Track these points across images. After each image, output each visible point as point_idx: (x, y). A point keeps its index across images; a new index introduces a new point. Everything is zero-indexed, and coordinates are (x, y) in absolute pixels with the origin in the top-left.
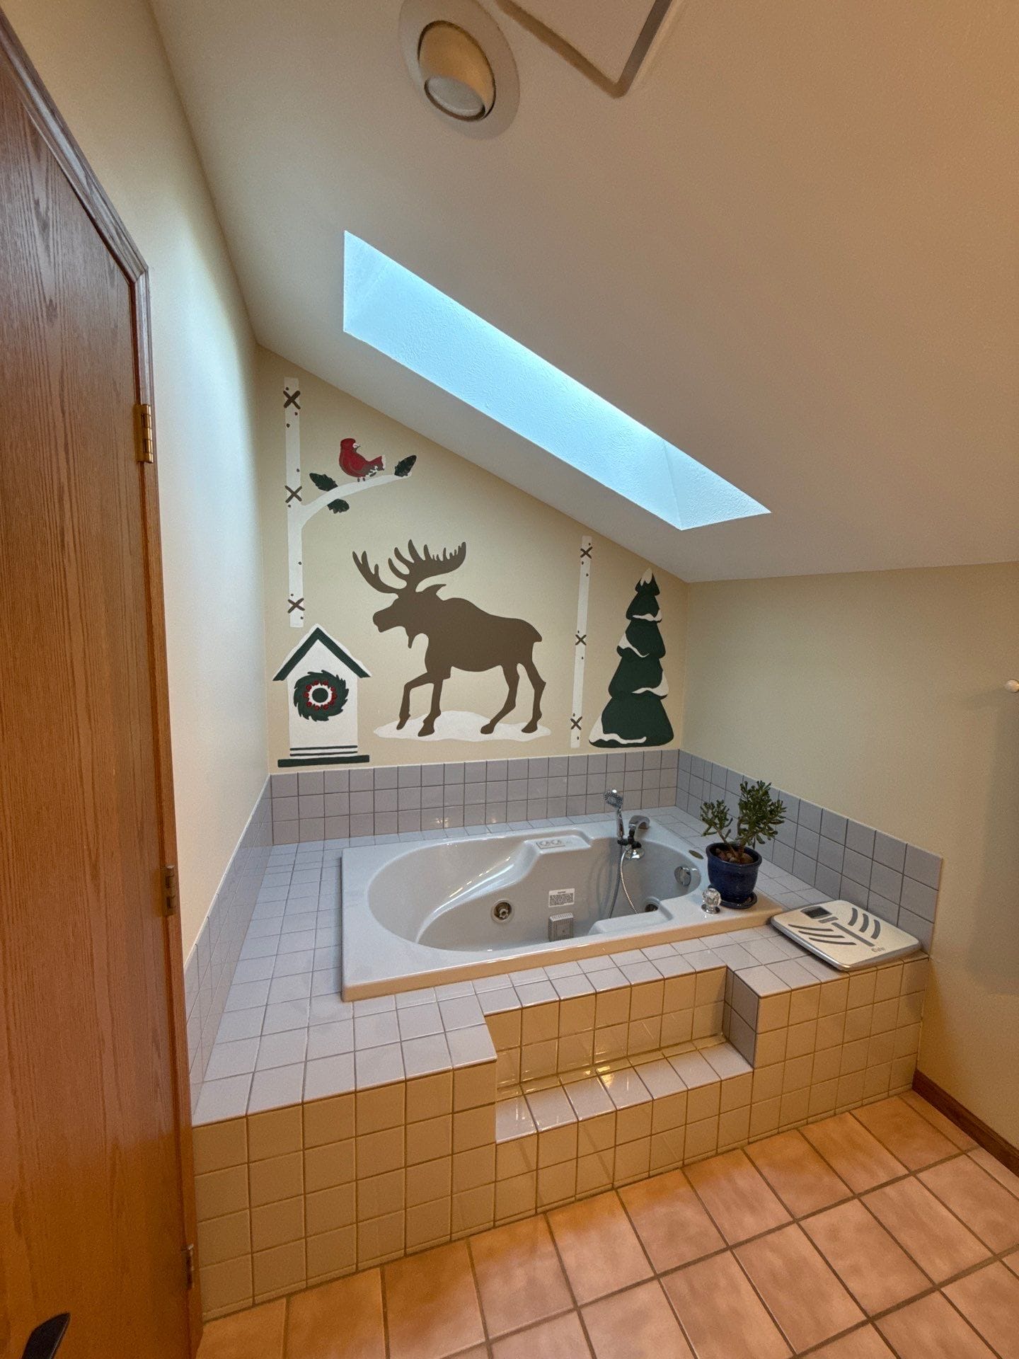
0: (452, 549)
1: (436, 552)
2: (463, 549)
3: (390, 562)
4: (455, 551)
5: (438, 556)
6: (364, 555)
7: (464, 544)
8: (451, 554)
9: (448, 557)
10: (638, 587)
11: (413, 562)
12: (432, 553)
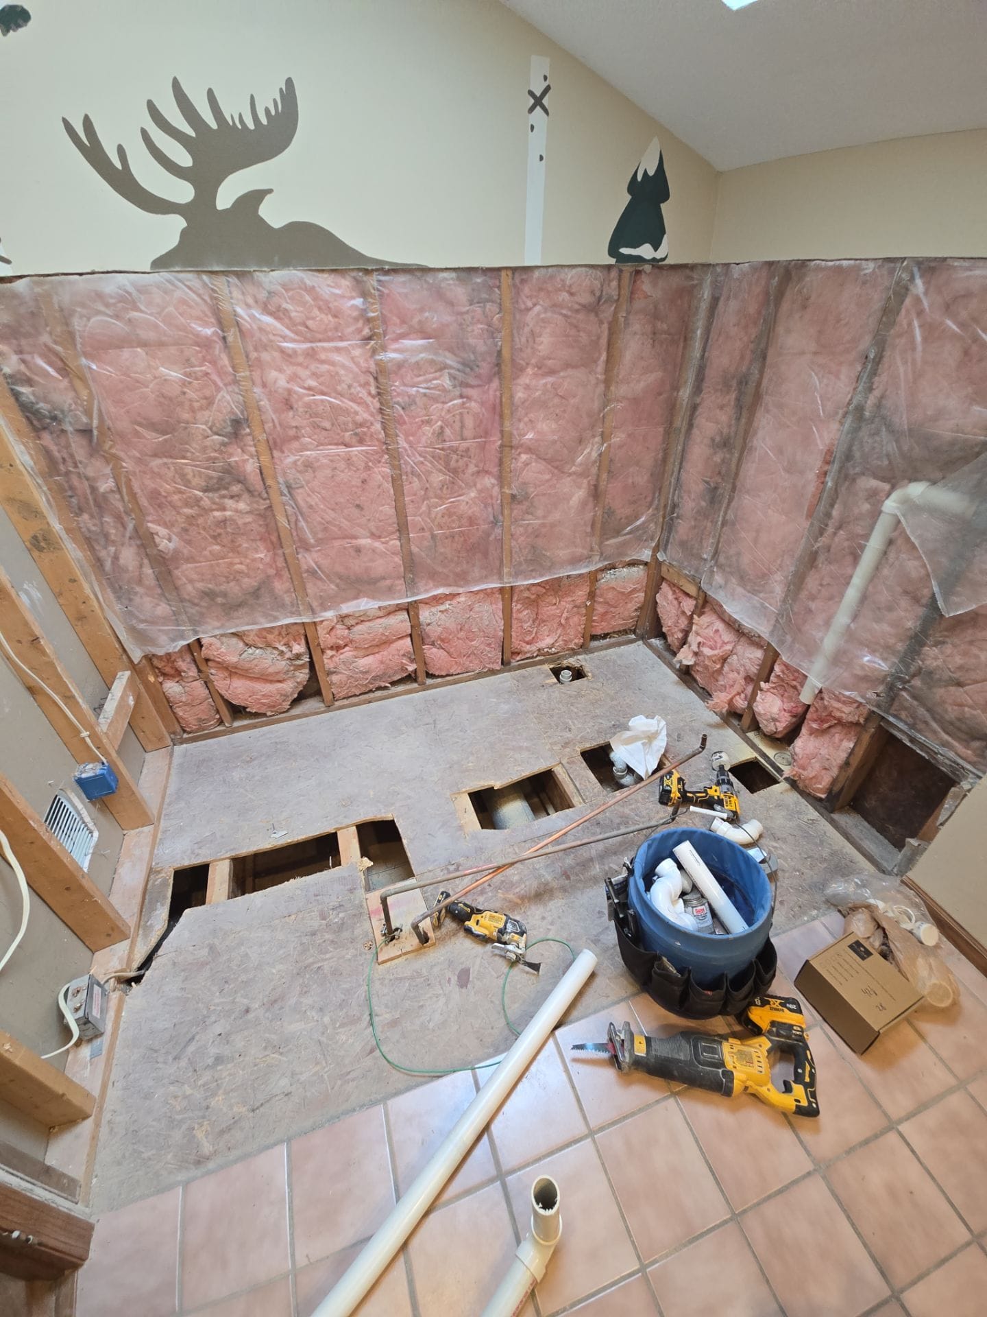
0: (268, 100)
1: (235, 108)
2: (289, 95)
3: (145, 134)
4: (275, 101)
5: (240, 116)
6: (87, 123)
7: (289, 82)
8: (267, 111)
9: (264, 120)
10: (633, 187)
11: (193, 134)
12: (228, 112)
